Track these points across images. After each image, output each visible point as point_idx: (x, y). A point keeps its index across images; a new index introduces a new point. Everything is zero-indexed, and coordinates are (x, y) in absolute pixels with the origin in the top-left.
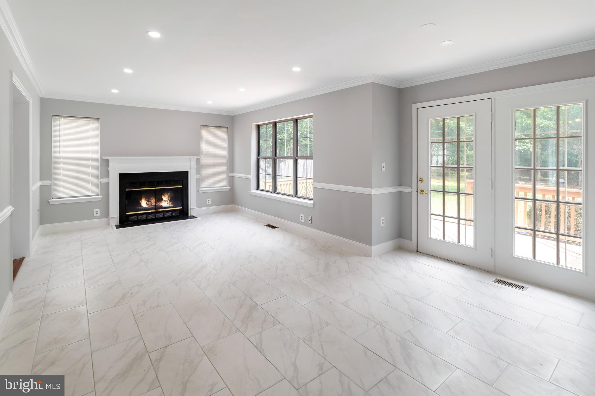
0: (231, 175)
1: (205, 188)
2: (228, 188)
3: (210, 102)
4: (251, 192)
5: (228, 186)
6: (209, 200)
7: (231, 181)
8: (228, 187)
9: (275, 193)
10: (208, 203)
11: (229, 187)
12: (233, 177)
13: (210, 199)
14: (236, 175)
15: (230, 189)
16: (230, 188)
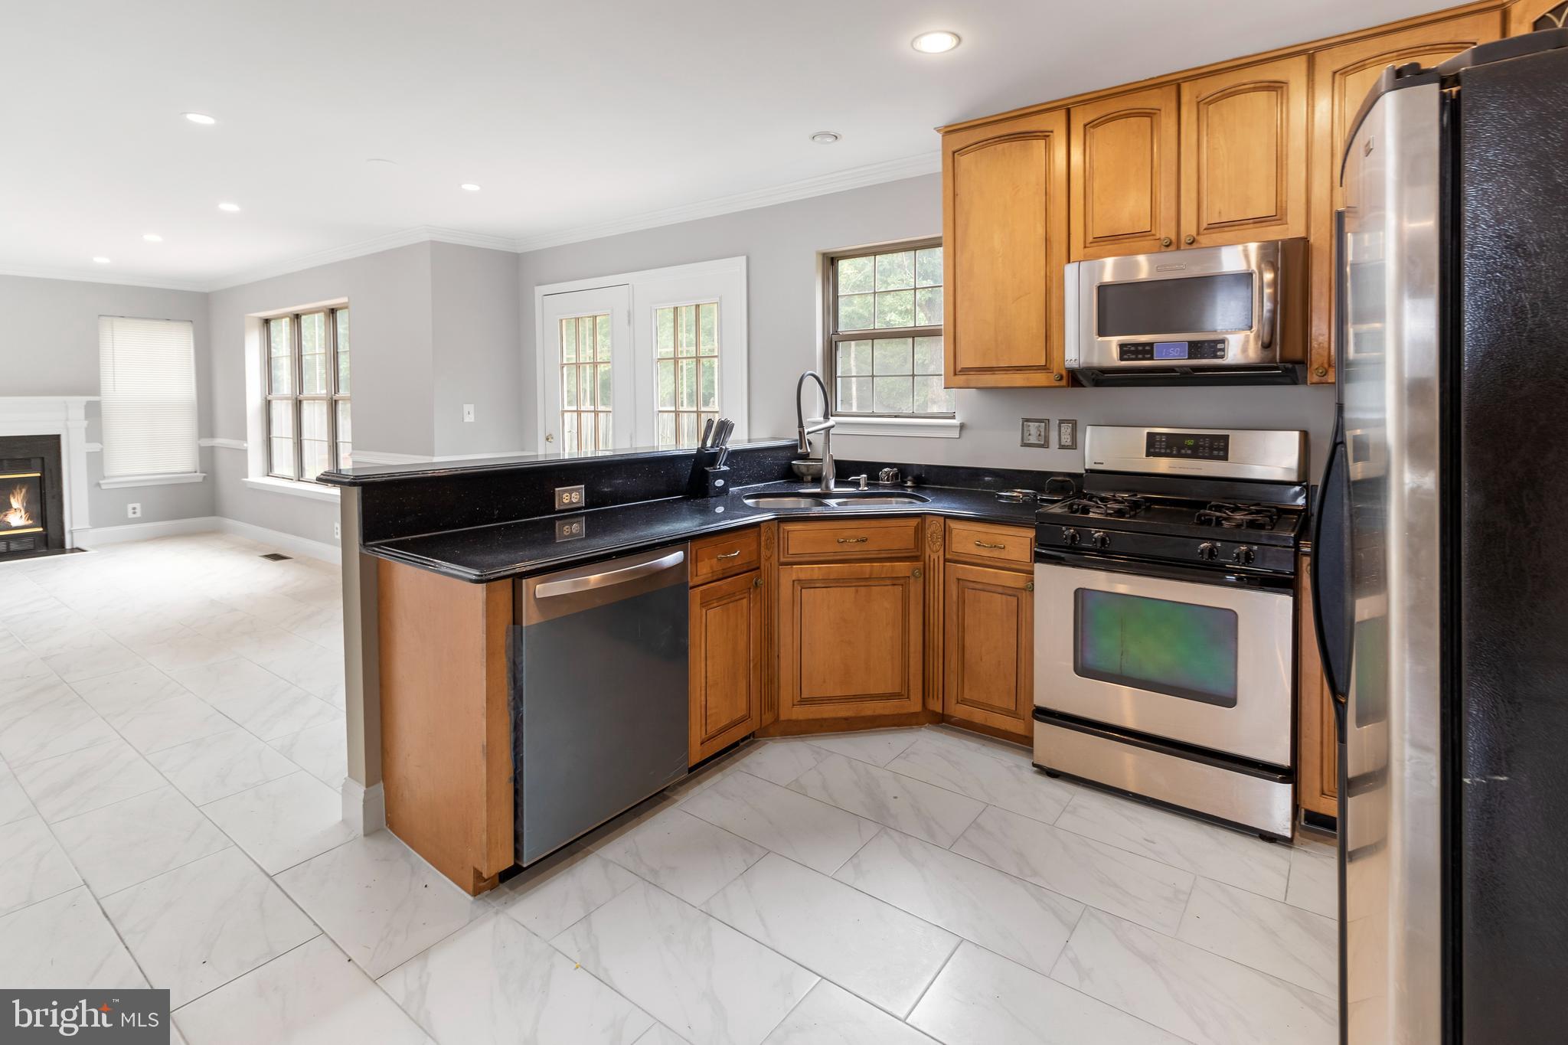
0: (207, 442)
1: (122, 476)
2: (198, 476)
3: (101, 260)
4: (249, 482)
5: (198, 471)
6: (135, 509)
7: (208, 458)
8: (198, 474)
9: (299, 480)
10: (131, 515)
11: (201, 472)
12: (212, 449)
13: (138, 506)
14: (219, 441)
15: (205, 477)
16: (204, 474)
